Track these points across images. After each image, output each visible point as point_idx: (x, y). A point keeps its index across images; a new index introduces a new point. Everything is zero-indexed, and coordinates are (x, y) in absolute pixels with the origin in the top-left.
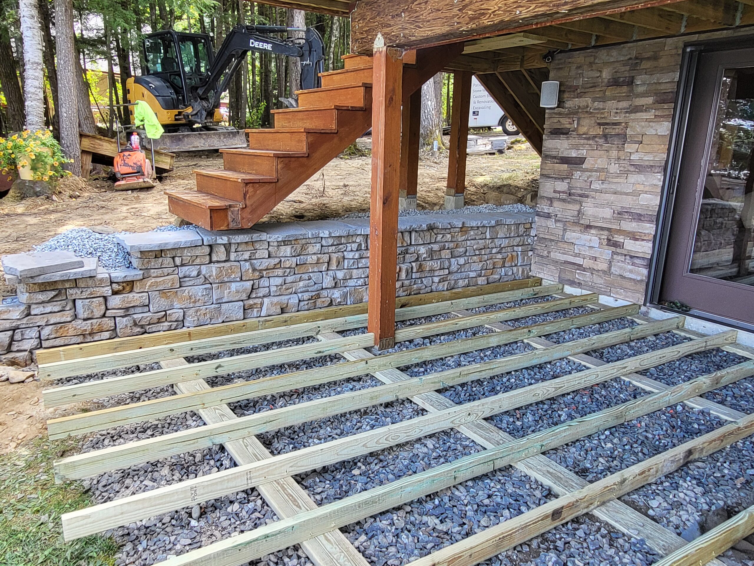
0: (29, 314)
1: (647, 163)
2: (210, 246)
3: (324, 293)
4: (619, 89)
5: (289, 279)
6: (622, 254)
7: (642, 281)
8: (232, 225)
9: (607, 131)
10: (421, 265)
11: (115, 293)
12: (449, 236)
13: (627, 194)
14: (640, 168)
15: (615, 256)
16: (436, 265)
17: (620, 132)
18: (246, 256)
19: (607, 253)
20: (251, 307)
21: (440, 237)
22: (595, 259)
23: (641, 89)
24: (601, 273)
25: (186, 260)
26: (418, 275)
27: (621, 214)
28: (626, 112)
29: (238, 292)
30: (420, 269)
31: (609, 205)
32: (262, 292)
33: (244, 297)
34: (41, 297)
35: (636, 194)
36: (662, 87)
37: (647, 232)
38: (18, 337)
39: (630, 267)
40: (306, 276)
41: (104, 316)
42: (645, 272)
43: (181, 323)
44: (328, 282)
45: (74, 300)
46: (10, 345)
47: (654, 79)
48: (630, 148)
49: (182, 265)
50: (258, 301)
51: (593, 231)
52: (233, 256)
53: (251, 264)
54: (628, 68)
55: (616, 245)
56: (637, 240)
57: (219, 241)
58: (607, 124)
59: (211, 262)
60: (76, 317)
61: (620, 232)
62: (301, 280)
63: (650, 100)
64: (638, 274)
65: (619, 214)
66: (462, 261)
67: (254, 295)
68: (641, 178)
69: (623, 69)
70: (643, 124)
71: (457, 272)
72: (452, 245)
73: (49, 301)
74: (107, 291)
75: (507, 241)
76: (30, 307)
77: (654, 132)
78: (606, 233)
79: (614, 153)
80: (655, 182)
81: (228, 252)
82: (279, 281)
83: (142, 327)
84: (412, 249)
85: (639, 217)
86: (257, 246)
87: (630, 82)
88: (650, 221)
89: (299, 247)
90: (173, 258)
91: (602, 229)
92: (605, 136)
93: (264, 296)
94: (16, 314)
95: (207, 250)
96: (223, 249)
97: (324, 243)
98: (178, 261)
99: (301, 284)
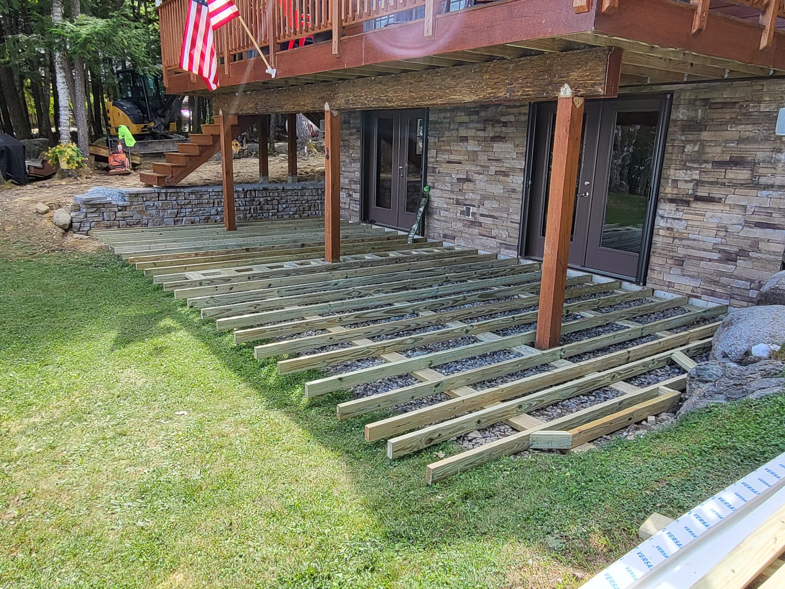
0: (86, 217)
1: (355, 158)
2: (158, 193)
3: (212, 217)
5: (195, 210)
6: (352, 200)
7: (358, 211)
8: (167, 185)
10: (261, 207)
11: (119, 211)
12: (277, 194)
13: (352, 172)
16: (270, 207)
17: (348, 144)
18: (174, 198)
19: (348, 200)
20: (178, 221)
21: (271, 194)
25: (148, 199)
26: (260, 211)
27: (351, 181)
28: (349, 135)
29: (171, 213)
30: (261, 209)
31: (348, 177)
32: (182, 215)
33: (174, 216)
34: (91, 210)
37: (358, 188)
38: (82, 225)
39: (355, 205)
40: (202, 209)
41: (115, 220)
43: (147, 225)
44: (213, 212)
45: (103, 213)
46: (80, 228)
48: (351, 151)
49: (147, 201)
50: (181, 218)
52: (168, 198)
53: (177, 202)
55: (350, 196)
56: (355, 192)
57: (162, 191)
59: (159, 200)
60: (104, 220)
61: (351, 189)
62: (200, 210)
63: (355, 130)
64: (358, 208)
66: (284, 206)
67: (178, 216)
68: (355, 165)
70: (353, 141)
71: (282, 211)
72: (278, 198)
73: (94, 212)
74: (116, 209)
75: (311, 197)
76: (86, 214)
77: (357, 145)
78: (347, 191)
79: (347, 154)
80: (358, 166)
81: (166, 197)
82: (190, 210)
83: (130, 225)
84: (256, 199)
85: (355, 183)
86: (179, 194)
88: (358, 184)
89: (199, 196)
90: (143, 198)
91: (346, 189)
93: (183, 217)
94: (82, 217)
95: (157, 195)
96: (164, 195)
97: (211, 194)
98: (145, 199)
99: (201, 212)
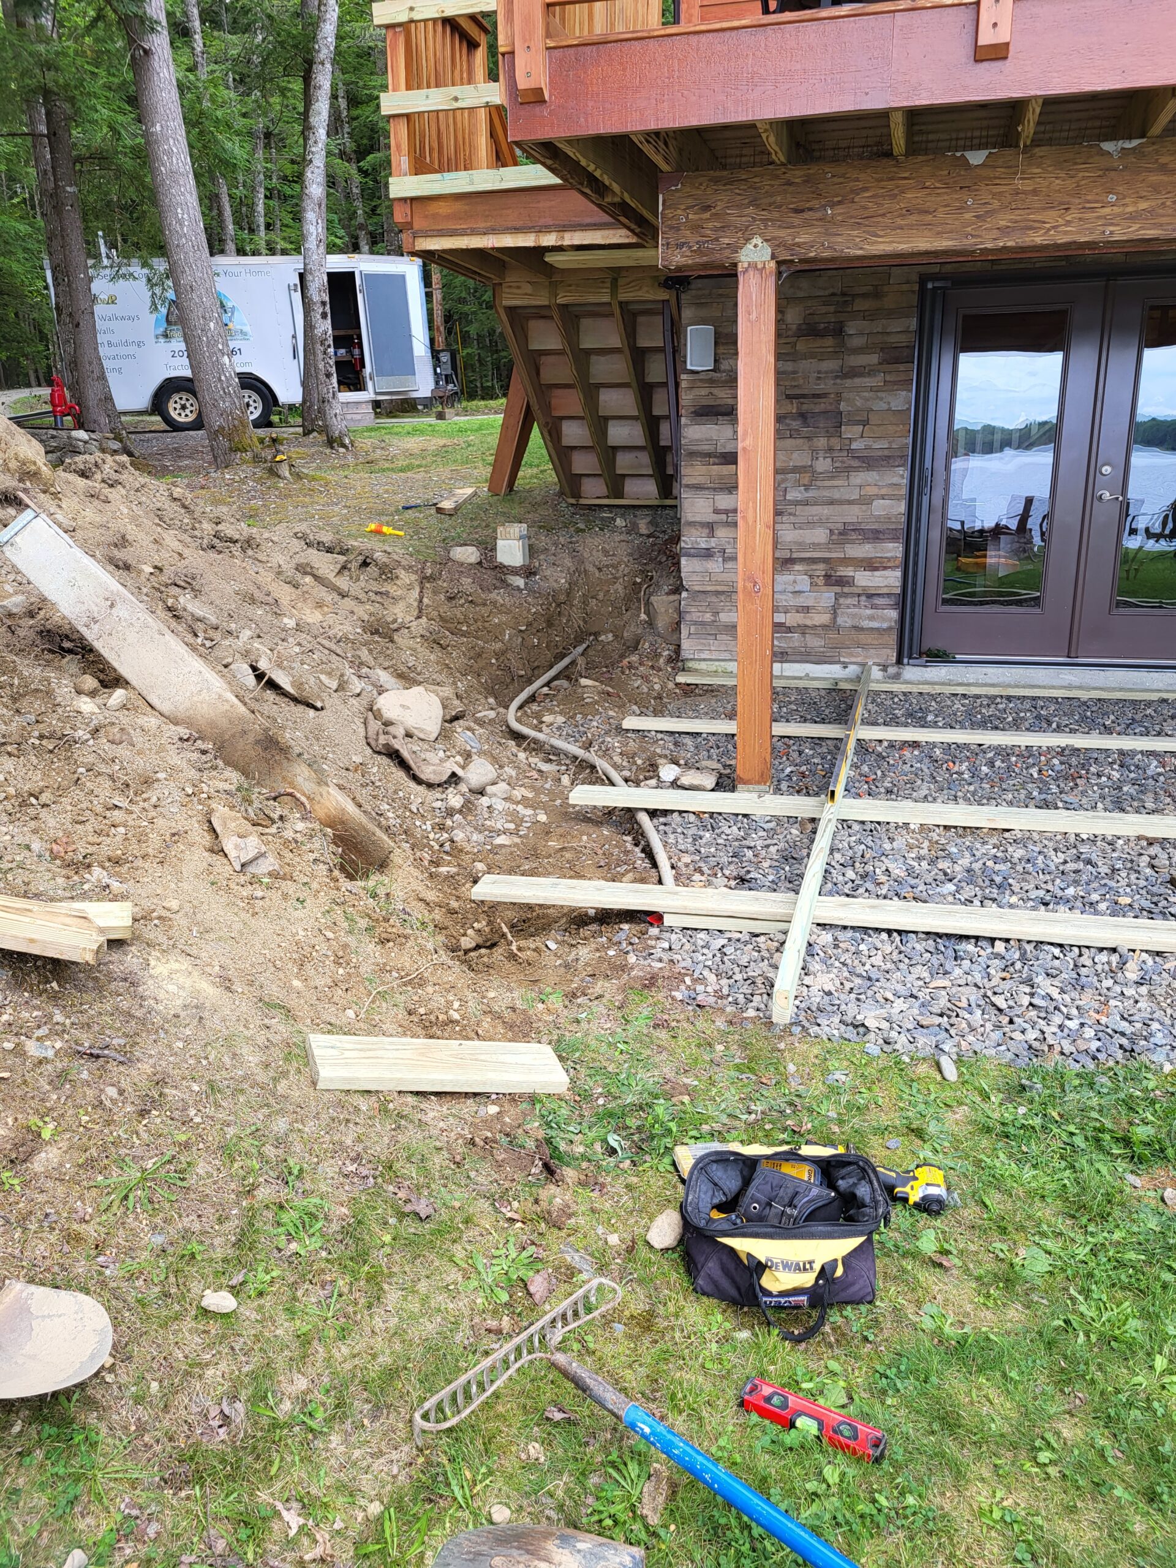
1: (880, 453)
4: (819, 342)
6: (852, 595)
7: (890, 628)
9: (805, 407)
13: (850, 502)
14: (869, 462)
15: (841, 601)
17: (829, 408)
19: (827, 597)
22: (806, 609)
23: (857, 342)
24: (820, 631)
27: (845, 534)
28: (837, 377)
31: (821, 522)
35: (866, 501)
36: (892, 339)
37: (889, 555)
39: (869, 612)
42: (894, 614)
47: (878, 326)
48: (849, 431)
51: (797, 567)
54: (832, 309)
55: (842, 582)
56: (876, 569)
58: (803, 396)
61: (846, 561)
63: (874, 359)
64: (884, 619)
65: (840, 534)
68: (872, 476)
69: (824, 309)
70: (866, 394)
77: (885, 406)
78: (822, 566)
79: (822, 442)
80: (895, 480)
85: (876, 536)
87: (838, 331)
88: (895, 539)
91: (813, 561)
92: (803, 416)
